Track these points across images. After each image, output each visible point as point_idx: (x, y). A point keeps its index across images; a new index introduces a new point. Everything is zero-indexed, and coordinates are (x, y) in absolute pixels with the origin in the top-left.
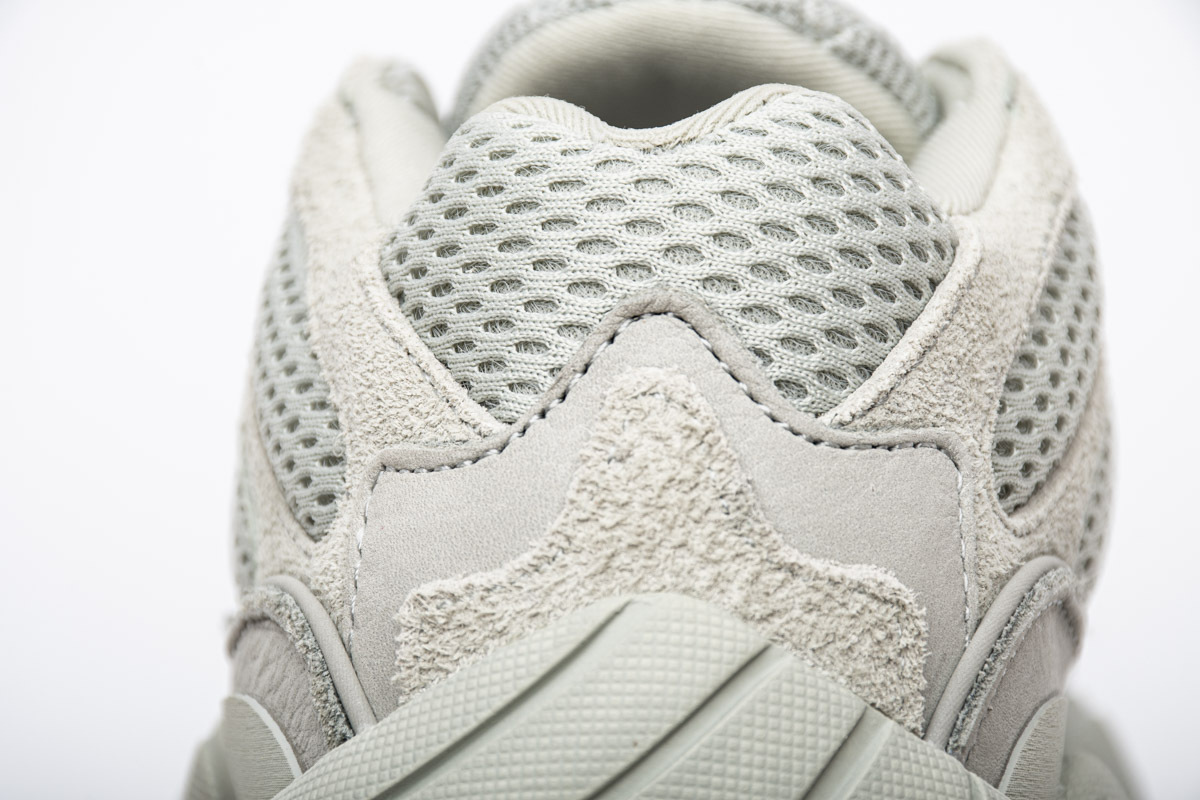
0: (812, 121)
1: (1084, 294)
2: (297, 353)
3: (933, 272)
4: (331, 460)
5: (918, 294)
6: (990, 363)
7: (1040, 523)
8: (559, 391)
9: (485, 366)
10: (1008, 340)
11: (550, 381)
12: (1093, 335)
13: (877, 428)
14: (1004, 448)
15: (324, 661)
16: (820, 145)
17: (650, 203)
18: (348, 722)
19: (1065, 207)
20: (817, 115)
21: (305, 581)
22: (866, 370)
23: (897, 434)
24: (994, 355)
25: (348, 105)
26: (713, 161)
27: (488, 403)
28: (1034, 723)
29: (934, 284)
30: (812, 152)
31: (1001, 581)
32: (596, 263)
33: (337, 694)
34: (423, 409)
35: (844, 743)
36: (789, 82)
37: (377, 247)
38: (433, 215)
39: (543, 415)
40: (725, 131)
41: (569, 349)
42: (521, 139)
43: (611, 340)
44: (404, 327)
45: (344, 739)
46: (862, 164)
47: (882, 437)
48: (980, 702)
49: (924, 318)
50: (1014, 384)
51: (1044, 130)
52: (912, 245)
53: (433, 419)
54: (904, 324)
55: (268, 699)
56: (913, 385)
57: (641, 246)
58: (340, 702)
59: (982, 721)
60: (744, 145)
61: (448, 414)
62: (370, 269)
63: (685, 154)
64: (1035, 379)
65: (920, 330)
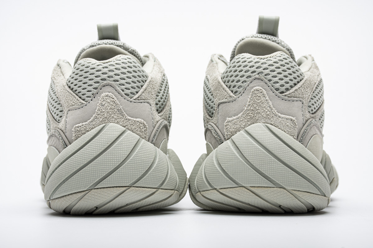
0: (127, 59)
1: (166, 85)
2: (55, 97)
3: (146, 80)
4: (61, 111)
5: (144, 82)
6: (154, 92)
7: (162, 115)
8: (94, 97)
9: (83, 95)
10: (156, 89)
11: (92, 96)
12: (168, 91)
13: (139, 100)
14: (157, 104)
15: (62, 138)
16: (128, 62)
17: (105, 70)
18: (66, 145)
19: (163, 73)
20: (128, 58)
21: (59, 128)
22: (137, 92)
23: (142, 101)
24: (154, 91)
25: (58, 65)
26: (113, 64)
27: (84, 100)
28: (163, 141)
29: (146, 81)
30: (127, 63)
31: (157, 122)
32: (98, 79)
33: (64, 142)
34: (74, 102)
35: (137, 142)
36: (123, 54)
37: (66, 81)
38: (73, 75)
39: (92, 100)
40: (115, 60)
41: (95, 91)
42: (85, 63)
43: (101, 89)
44: (71, 91)
45: (66, 147)
46: (135, 64)
47: (140, 101)
48: (156, 137)
49: (145, 85)
50: (157, 96)
51: (159, 64)
52: (142, 75)
53: (76, 103)
54: (142, 86)
55: (54, 145)
56: (143, 94)
57: (104, 76)
58: (65, 143)
59: (156, 140)
60: (118, 62)
61: (78, 102)
62: (65, 84)
63: (109, 63)
64: (160, 95)
65: (144, 87)
